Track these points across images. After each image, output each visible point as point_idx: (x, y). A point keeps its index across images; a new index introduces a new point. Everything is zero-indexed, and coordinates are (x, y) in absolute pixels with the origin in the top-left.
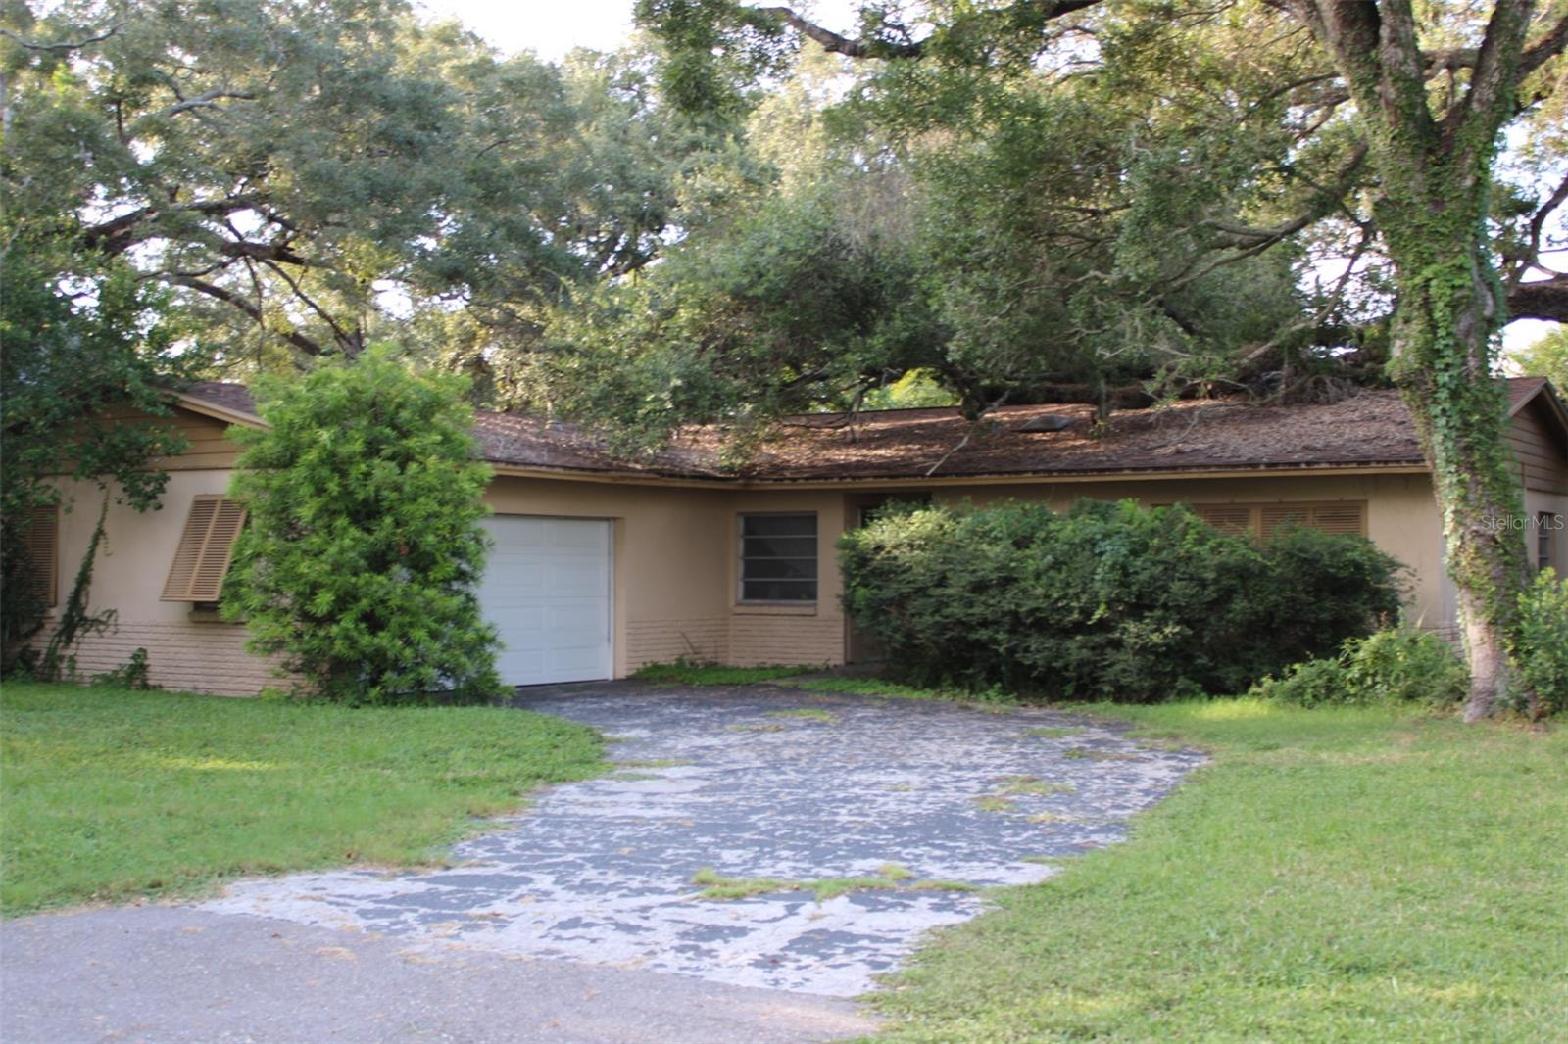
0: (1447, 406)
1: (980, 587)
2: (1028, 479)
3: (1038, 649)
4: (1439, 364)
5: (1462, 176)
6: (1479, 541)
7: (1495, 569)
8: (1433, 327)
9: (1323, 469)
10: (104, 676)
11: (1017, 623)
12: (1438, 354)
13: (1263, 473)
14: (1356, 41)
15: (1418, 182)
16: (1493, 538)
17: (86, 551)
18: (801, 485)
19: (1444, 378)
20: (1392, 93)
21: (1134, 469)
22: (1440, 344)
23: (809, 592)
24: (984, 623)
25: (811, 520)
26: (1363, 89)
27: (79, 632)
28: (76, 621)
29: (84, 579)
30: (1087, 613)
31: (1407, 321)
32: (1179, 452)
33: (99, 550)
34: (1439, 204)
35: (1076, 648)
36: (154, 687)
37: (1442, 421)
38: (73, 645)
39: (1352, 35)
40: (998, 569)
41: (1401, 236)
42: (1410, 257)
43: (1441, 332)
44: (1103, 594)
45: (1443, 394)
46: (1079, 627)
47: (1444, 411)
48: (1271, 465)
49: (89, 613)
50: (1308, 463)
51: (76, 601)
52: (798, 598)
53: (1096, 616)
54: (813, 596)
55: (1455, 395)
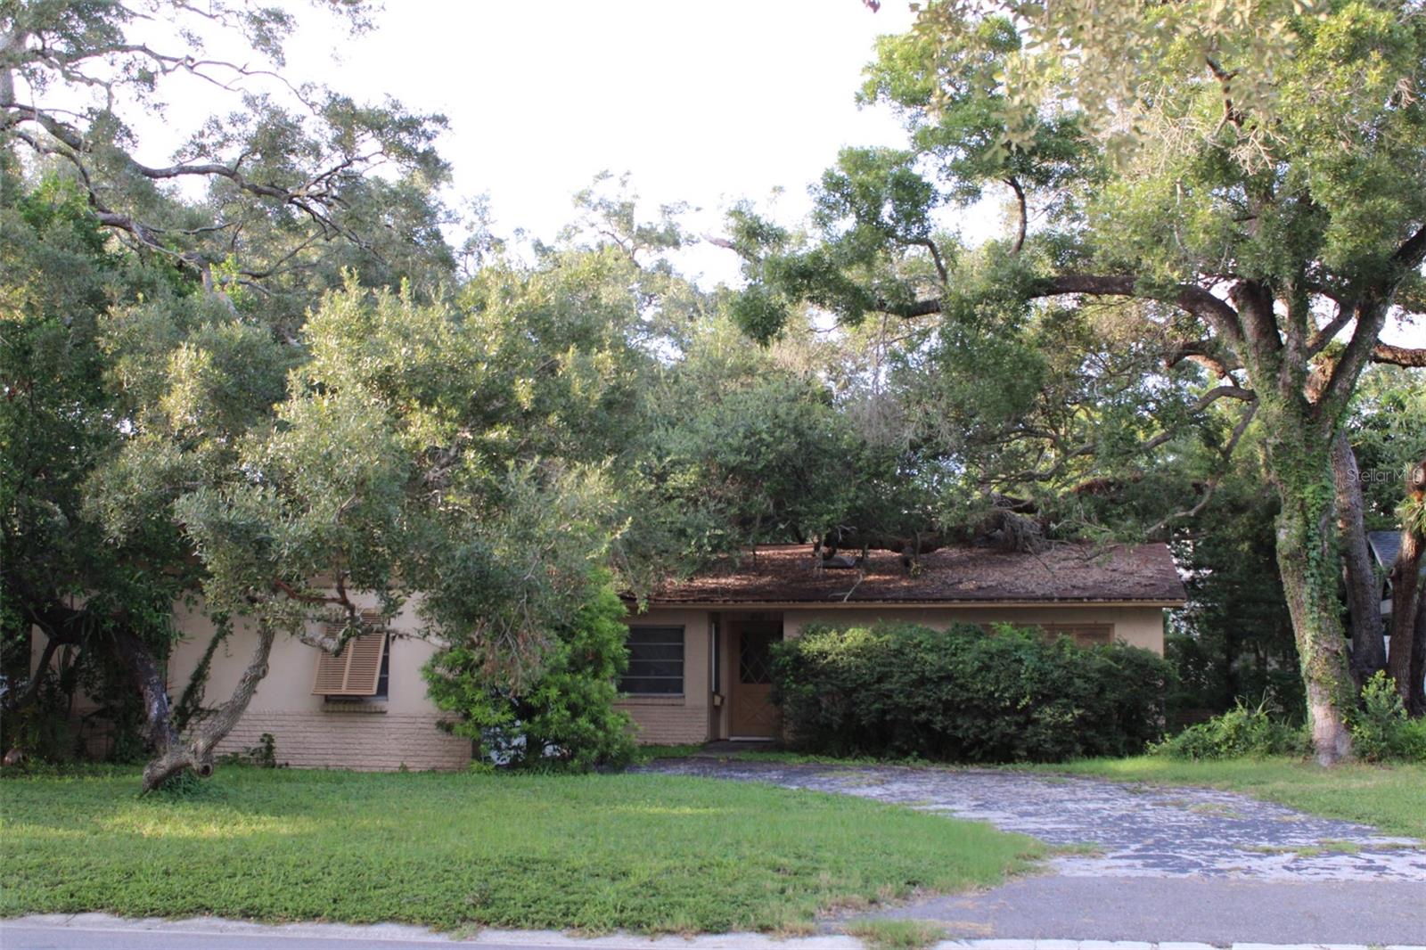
0: (1314, 571)
2: (879, 604)
3: (967, 727)
4: (1310, 545)
5: (1325, 432)
6: (1327, 654)
7: (1336, 671)
8: (1307, 523)
9: (1099, 603)
10: (225, 757)
11: (949, 707)
12: (1309, 539)
14: (1266, 345)
15: (1297, 433)
16: (1336, 653)
17: (203, 651)
18: (690, 605)
19: (1313, 554)
20: (1289, 379)
21: (961, 600)
22: (1311, 533)
23: (676, 687)
24: (923, 708)
25: (679, 633)
26: (1268, 374)
27: (193, 720)
28: (189, 709)
29: (200, 676)
30: (1015, 701)
31: (1290, 518)
32: (980, 588)
33: (217, 653)
34: (1310, 447)
35: (1003, 725)
36: (280, 766)
37: (1312, 580)
38: (187, 732)
39: (1264, 342)
40: (937, 671)
41: (1289, 466)
42: (1293, 479)
43: (1312, 526)
44: (1028, 688)
45: (1313, 563)
46: (1006, 711)
47: (1312, 575)
48: (1062, 599)
49: (204, 704)
50: (1089, 598)
51: (191, 692)
52: (666, 691)
53: (1023, 702)
54: (680, 690)
55: (1318, 565)
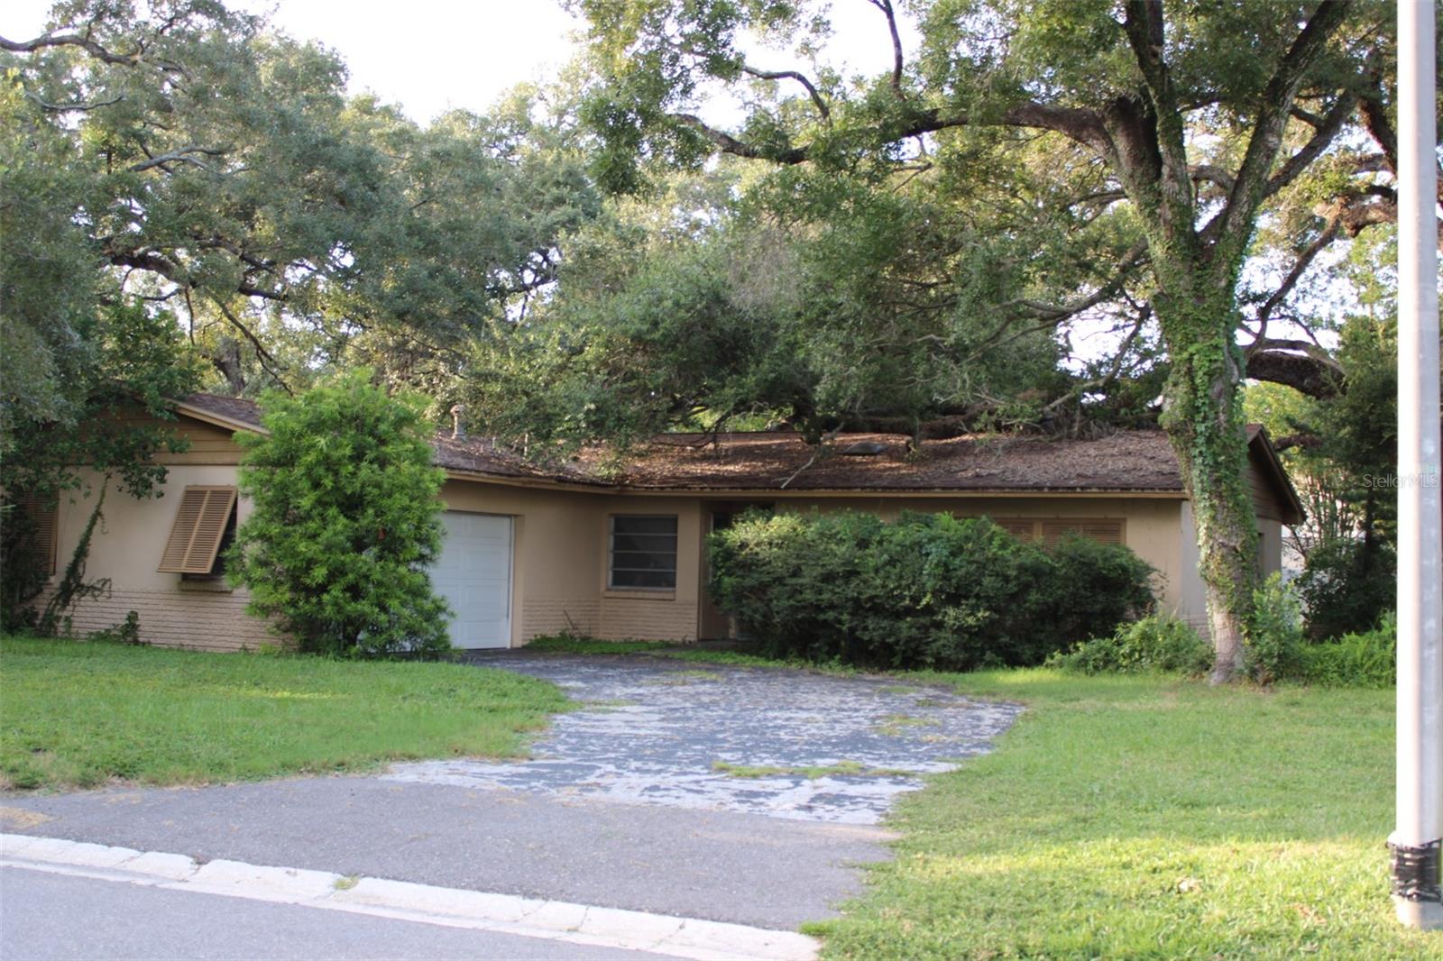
0: (1204, 449)
1: (829, 578)
2: (857, 493)
3: (874, 628)
4: (1198, 418)
5: (1219, 279)
6: (1224, 550)
7: (1234, 572)
8: (1194, 389)
9: (1094, 493)
10: (98, 633)
11: (858, 607)
12: (1197, 409)
13: (1046, 494)
14: (1143, 174)
15: (1185, 282)
16: (1235, 549)
17: (84, 529)
18: (668, 493)
19: (1201, 428)
20: (1169, 215)
21: (944, 488)
22: (1199, 403)
23: (669, 581)
24: (832, 607)
25: (673, 523)
26: (1147, 211)
27: (75, 597)
28: (73, 587)
29: (82, 553)
30: (916, 600)
31: (1175, 384)
32: (977, 476)
33: (96, 529)
34: (1200, 298)
35: (906, 628)
36: (144, 644)
37: (1200, 460)
38: (70, 608)
39: (1140, 171)
40: (843, 564)
41: (1173, 321)
42: (1179, 337)
43: (1200, 394)
44: (929, 585)
45: (1201, 440)
46: (909, 611)
47: (1201, 453)
48: (1052, 488)
49: (85, 581)
50: (1082, 488)
51: (73, 570)
52: (660, 585)
53: (924, 602)
54: (672, 584)
55: (1209, 441)
